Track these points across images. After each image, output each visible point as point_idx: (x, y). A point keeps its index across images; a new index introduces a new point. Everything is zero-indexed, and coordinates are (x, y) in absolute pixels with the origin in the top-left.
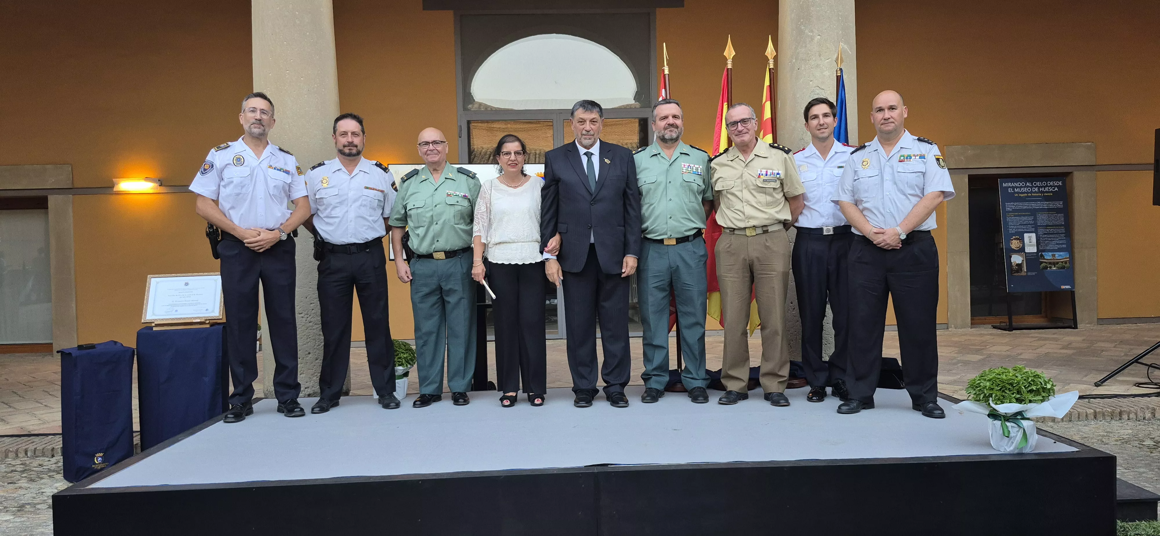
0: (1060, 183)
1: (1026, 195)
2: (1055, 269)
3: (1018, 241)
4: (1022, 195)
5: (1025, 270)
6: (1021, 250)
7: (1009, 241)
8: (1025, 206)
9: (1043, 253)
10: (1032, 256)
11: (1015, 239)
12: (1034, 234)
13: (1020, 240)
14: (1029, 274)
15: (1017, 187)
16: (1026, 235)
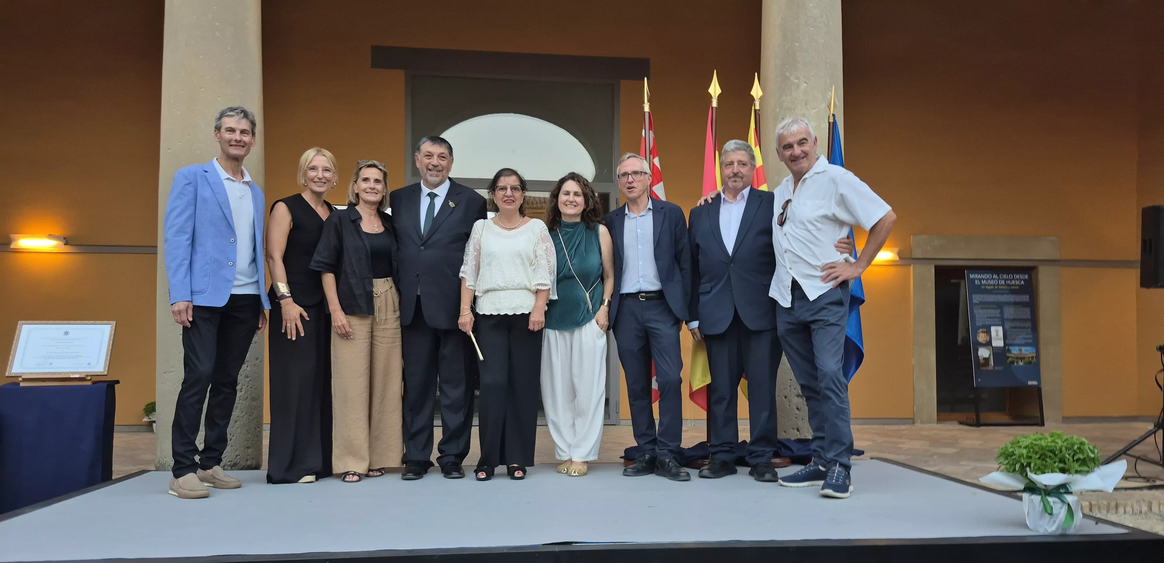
0: (1026, 277)
1: (992, 287)
2: (1021, 364)
3: (985, 335)
4: (989, 288)
5: (992, 364)
6: (988, 344)
7: (975, 335)
8: (991, 298)
9: (1010, 348)
10: (999, 350)
11: (982, 332)
12: (1001, 328)
13: (987, 333)
14: (996, 368)
15: (983, 280)
16: (993, 329)
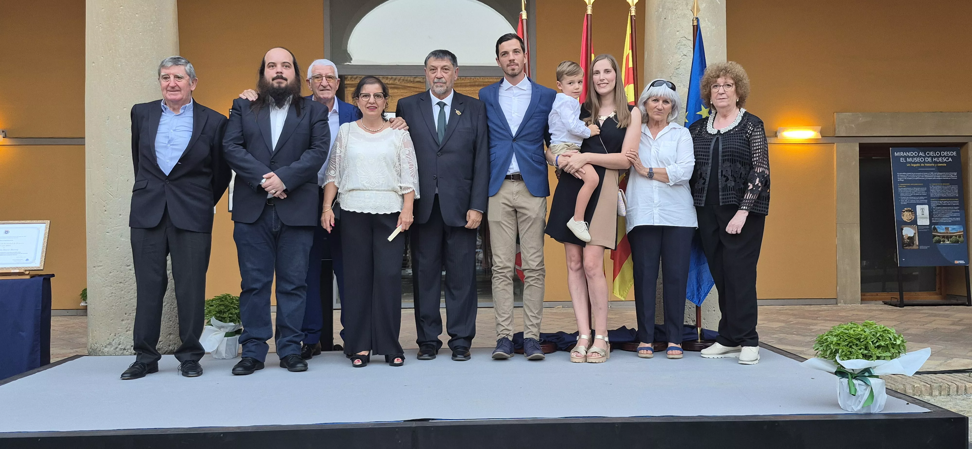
0: (955, 154)
1: (918, 165)
2: (948, 242)
3: (910, 213)
4: (915, 165)
5: (917, 244)
6: (913, 223)
7: (900, 213)
8: (918, 176)
9: (936, 226)
10: (924, 229)
11: (907, 211)
12: (927, 206)
13: (912, 212)
14: (921, 247)
15: (909, 157)
16: (918, 207)
